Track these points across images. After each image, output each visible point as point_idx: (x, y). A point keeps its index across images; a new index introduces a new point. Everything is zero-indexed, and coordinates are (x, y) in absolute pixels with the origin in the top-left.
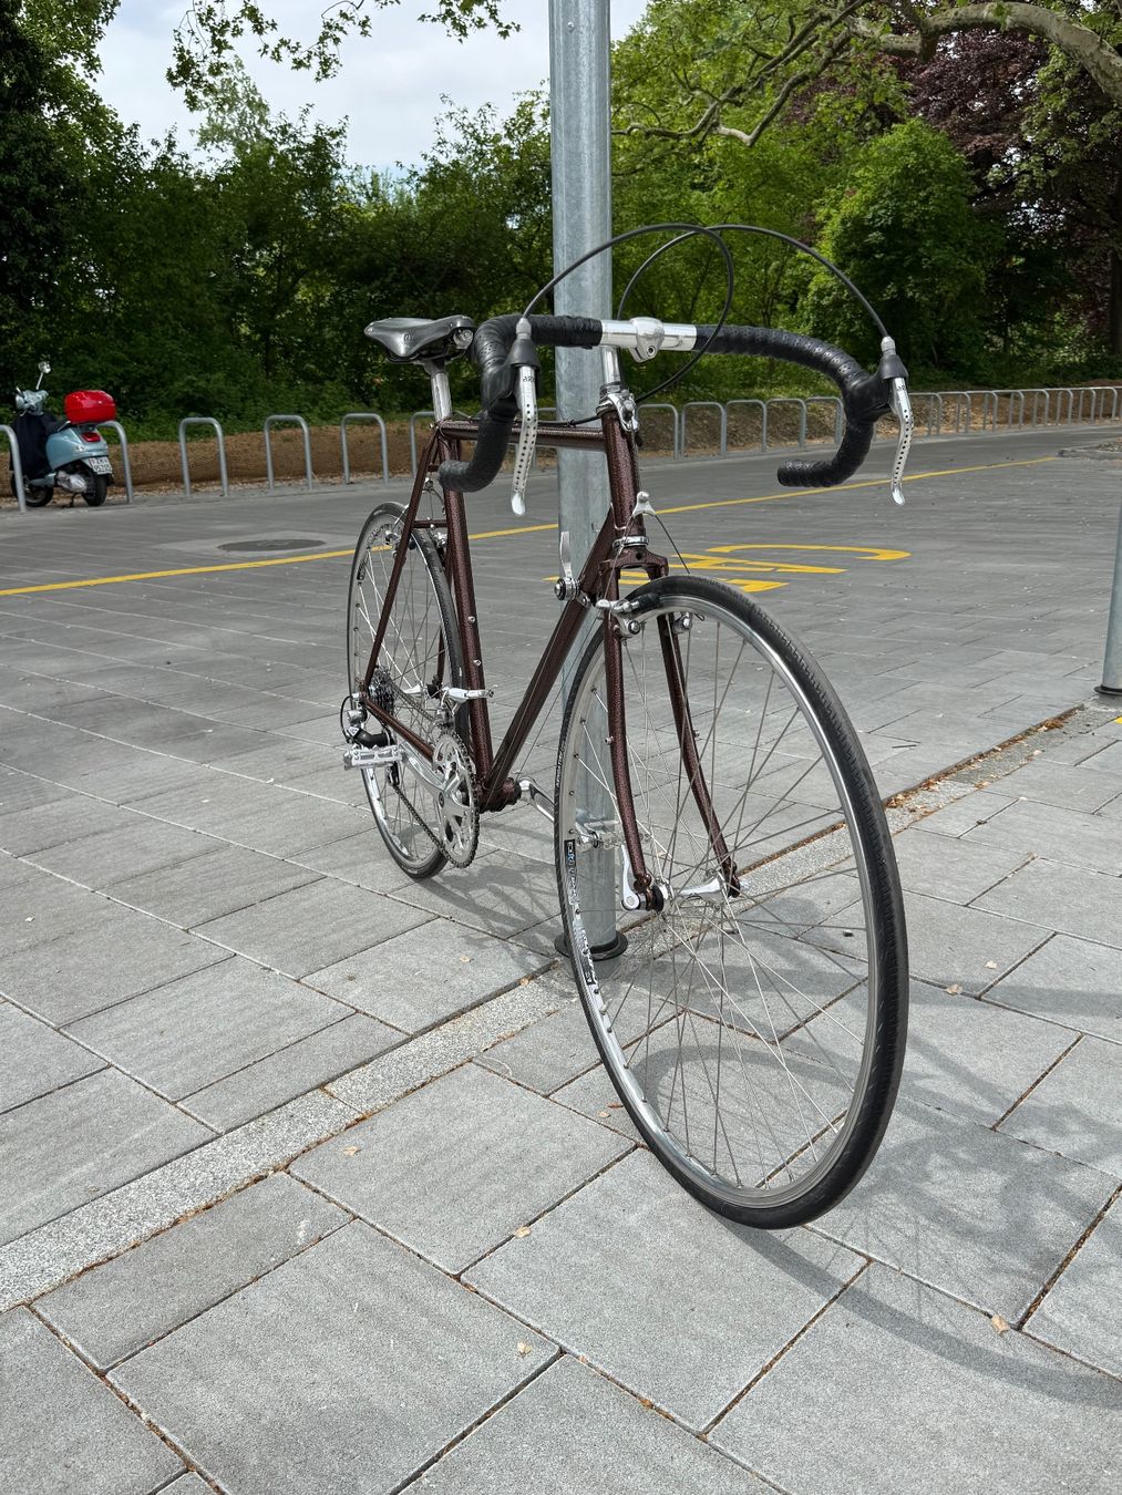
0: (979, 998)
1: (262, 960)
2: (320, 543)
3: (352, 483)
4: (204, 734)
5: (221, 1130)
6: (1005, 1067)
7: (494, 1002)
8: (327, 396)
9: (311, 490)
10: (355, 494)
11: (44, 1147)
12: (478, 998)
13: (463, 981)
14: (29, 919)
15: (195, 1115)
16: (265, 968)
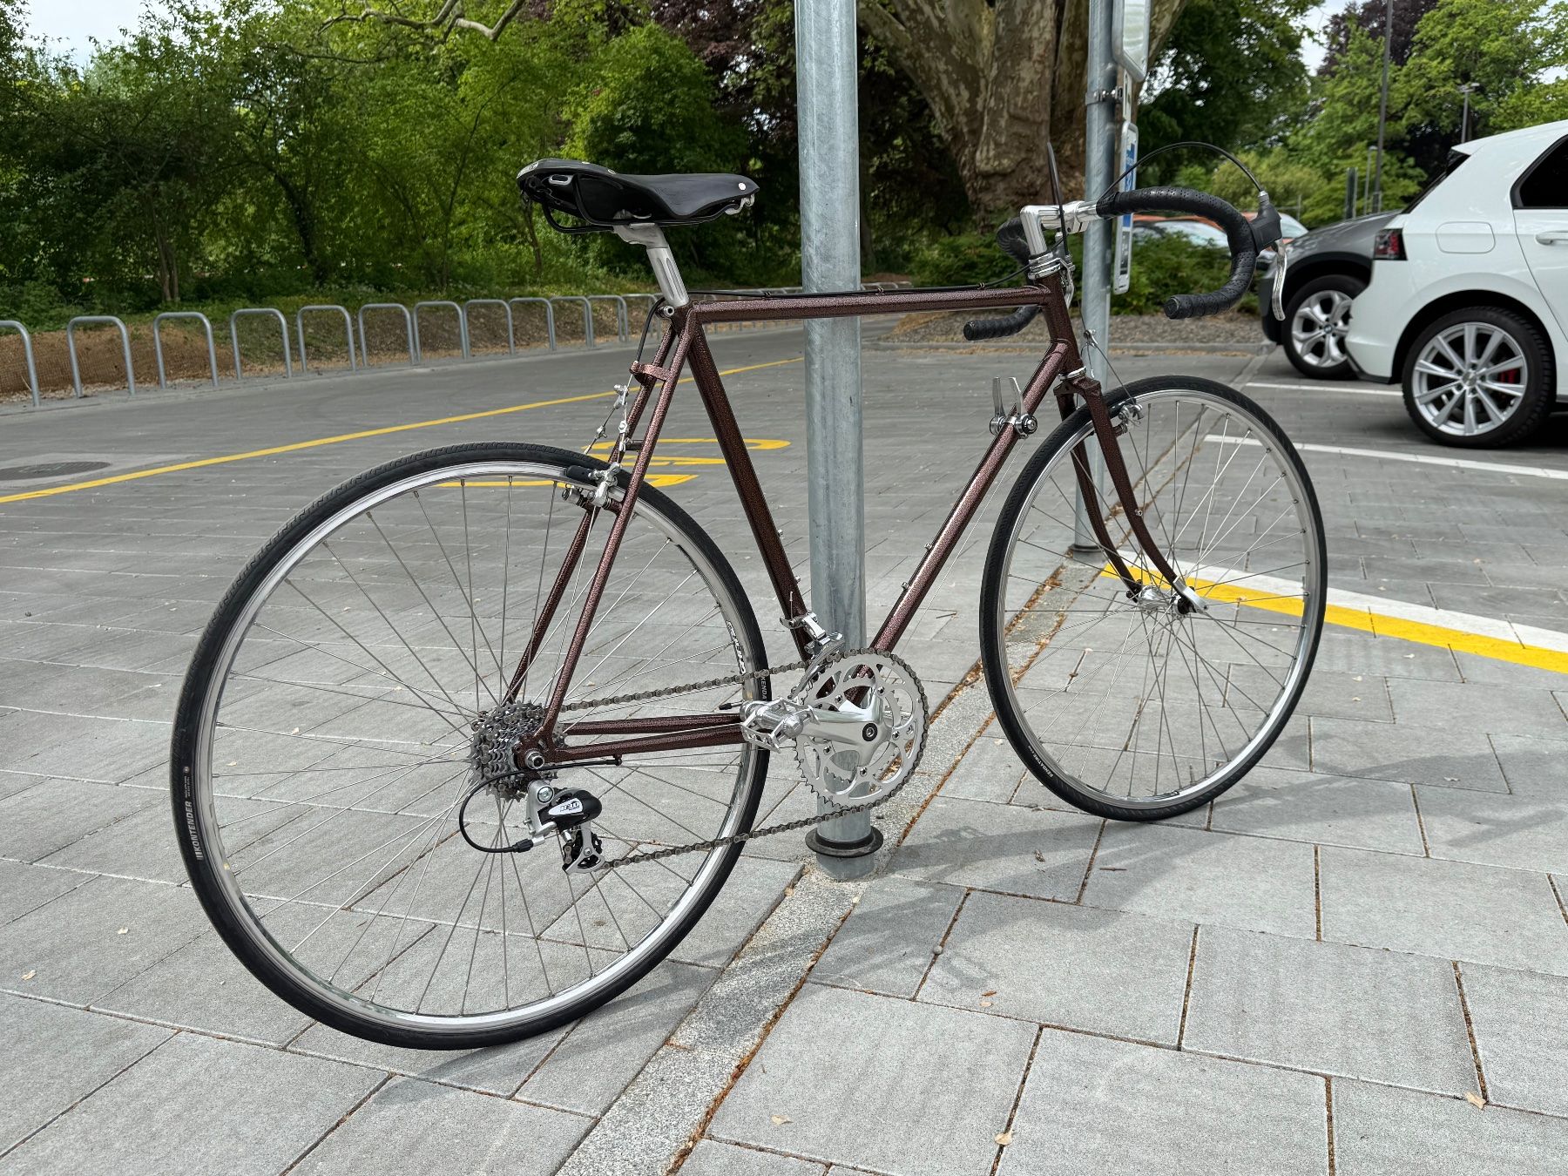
0: (1209, 830)
3: (85, 396)
5: (595, 1113)
7: (774, 918)
9: (38, 407)
15: (549, 1104)
16: (488, 932)
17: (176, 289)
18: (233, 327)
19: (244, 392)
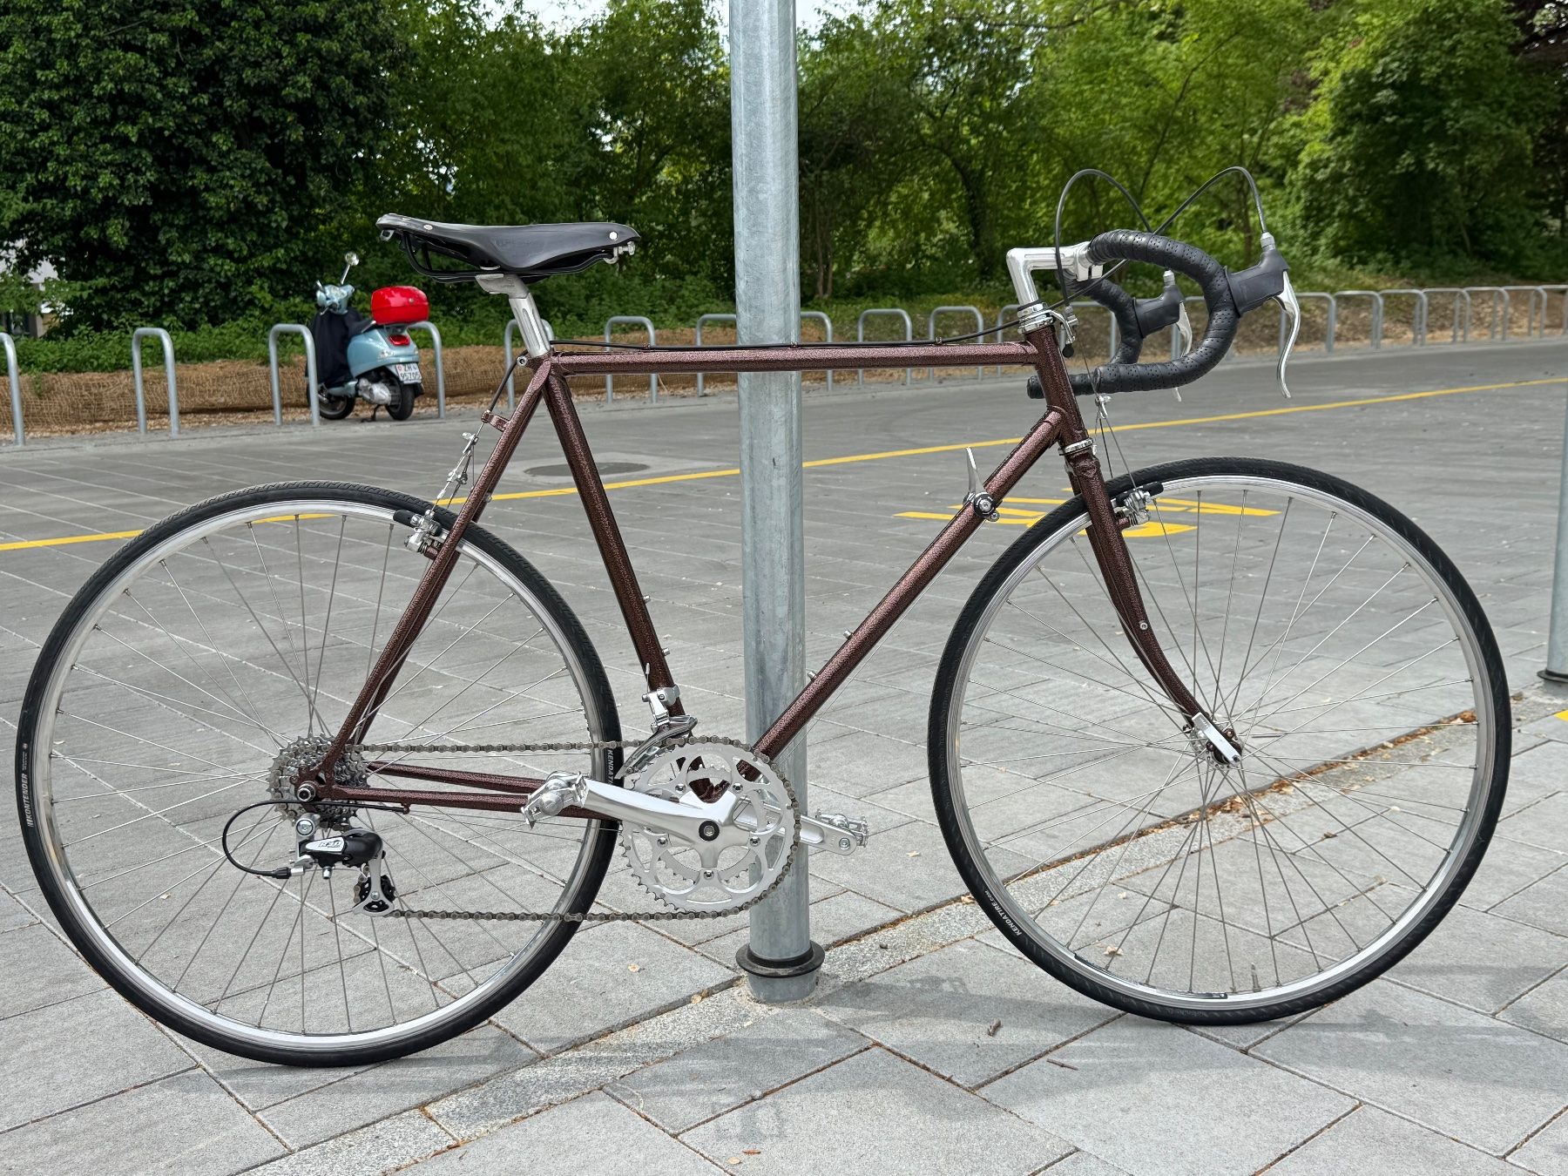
0: (1245, 1052)
1: (402, 957)
2: (644, 467)
3: (706, 395)
4: (431, 690)
5: (294, 1147)
6: (1247, 1137)
7: (653, 1021)
8: (687, 293)
9: (655, 404)
10: (705, 409)
11: (97, 1151)
12: (634, 1014)
13: (624, 994)
14: (164, 897)
15: (272, 1128)
16: (403, 967)
17: (830, 286)
18: (860, 328)
19: (849, 398)
